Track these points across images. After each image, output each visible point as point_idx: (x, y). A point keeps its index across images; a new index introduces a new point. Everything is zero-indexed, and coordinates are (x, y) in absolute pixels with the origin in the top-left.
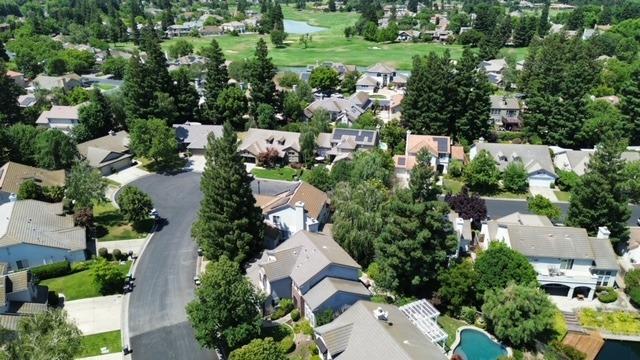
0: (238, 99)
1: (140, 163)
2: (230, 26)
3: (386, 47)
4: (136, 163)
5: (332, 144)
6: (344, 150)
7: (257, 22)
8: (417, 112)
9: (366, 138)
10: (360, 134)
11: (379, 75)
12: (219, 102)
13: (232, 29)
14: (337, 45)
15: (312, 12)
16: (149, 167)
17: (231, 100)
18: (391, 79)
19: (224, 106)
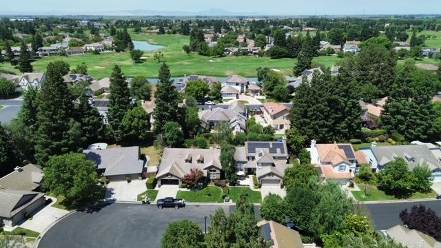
0: (143, 118)
1: (55, 200)
2: (92, 47)
3: (219, 60)
4: (50, 201)
5: (248, 158)
6: (263, 164)
7: (113, 43)
8: (308, 120)
9: (278, 150)
10: (271, 146)
11: (237, 84)
12: (125, 122)
13: (94, 49)
14: (182, 59)
15: (147, 34)
16: (67, 204)
17: (136, 120)
18: (247, 87)
19: (130, 126)
